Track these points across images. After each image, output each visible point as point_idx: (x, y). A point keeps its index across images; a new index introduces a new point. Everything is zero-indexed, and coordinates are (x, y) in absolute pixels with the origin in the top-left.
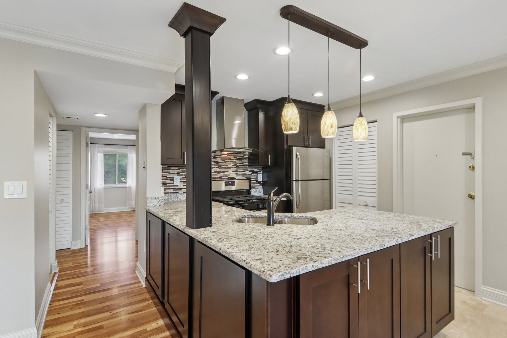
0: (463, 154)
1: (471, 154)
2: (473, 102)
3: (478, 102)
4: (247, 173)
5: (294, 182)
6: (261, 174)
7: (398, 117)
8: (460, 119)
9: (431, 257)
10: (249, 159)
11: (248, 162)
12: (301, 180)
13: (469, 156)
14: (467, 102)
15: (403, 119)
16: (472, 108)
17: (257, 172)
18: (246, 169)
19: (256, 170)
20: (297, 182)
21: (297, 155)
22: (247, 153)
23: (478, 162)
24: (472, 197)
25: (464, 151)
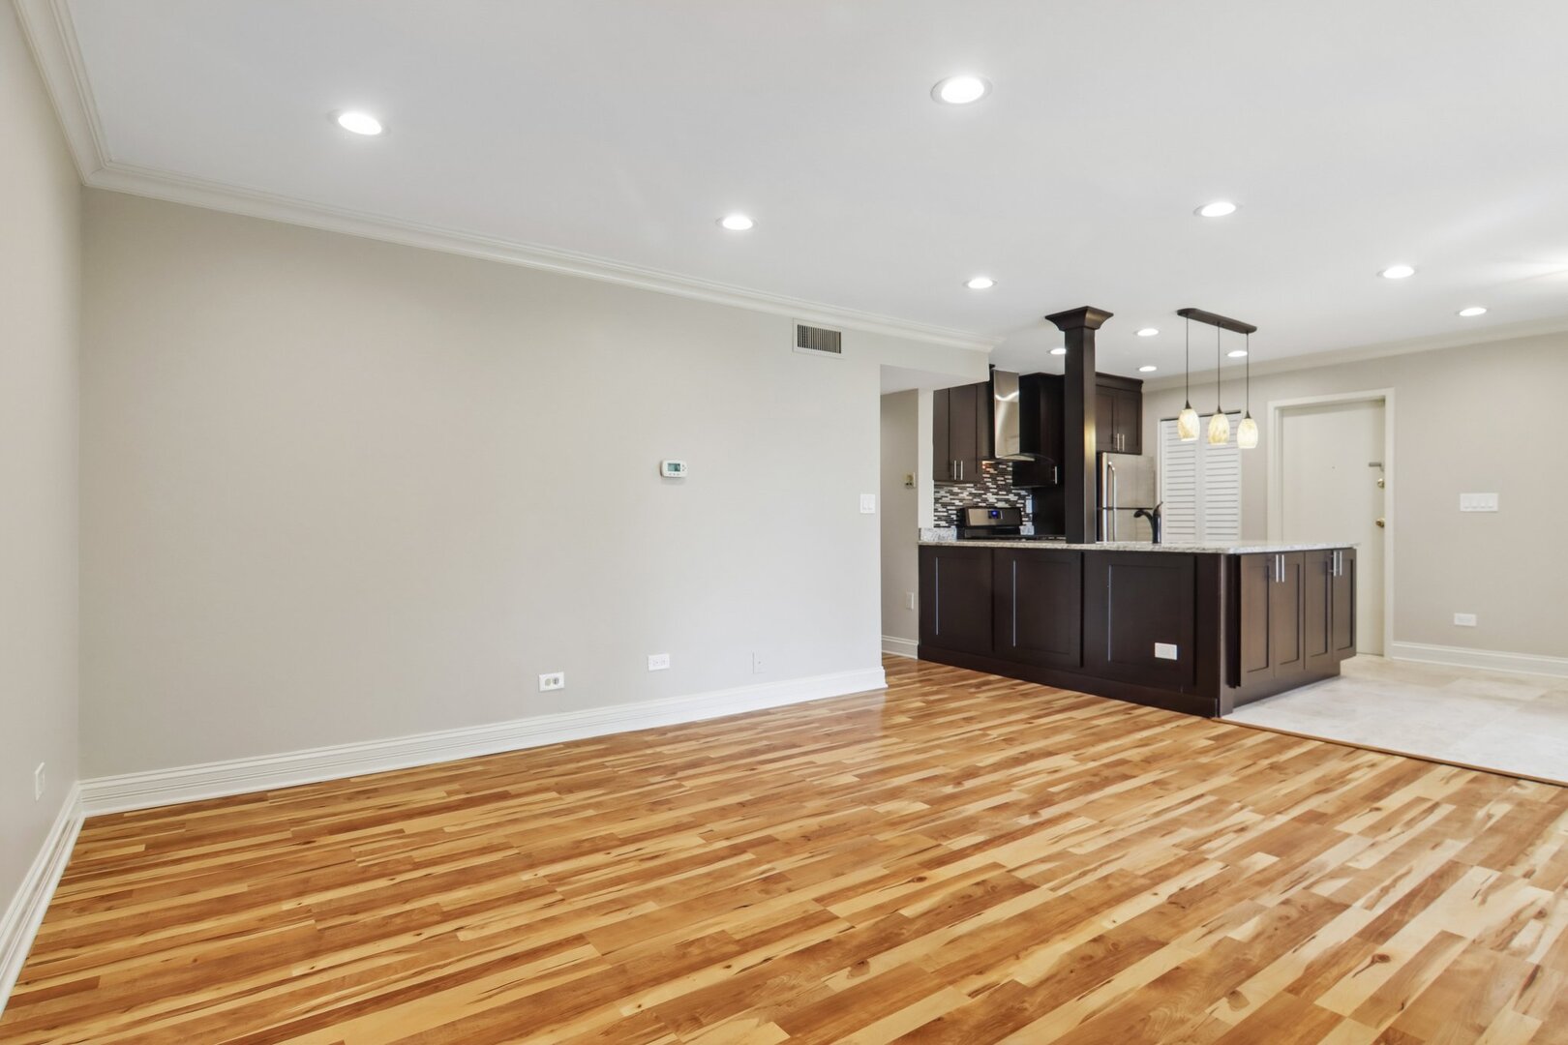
0: (1371, 465)
1: (1380, 465)
2: (1383, 394)
3: (1389, 394)
4: (1012, 497)
5: (1105, 511)
6: (1030, 501)
7: (1276, 408)
8: (1364, 416)
9: (1332, 574)
10: (1014, 474)
11: (1013, 479)
12: (1118, 508)
13: (1378, 468)
14: (1377, 394)
15: (1284, 411)
16: (1382, 401)
17: (1023, 498)
18: (1009, 492)
19: (1023, 493)
20: (1111, 512)
21: (1109, 466)
22: (1011, 464)
23: (1389, 476)
24: (1381, 525)
25: (1372, 461)
